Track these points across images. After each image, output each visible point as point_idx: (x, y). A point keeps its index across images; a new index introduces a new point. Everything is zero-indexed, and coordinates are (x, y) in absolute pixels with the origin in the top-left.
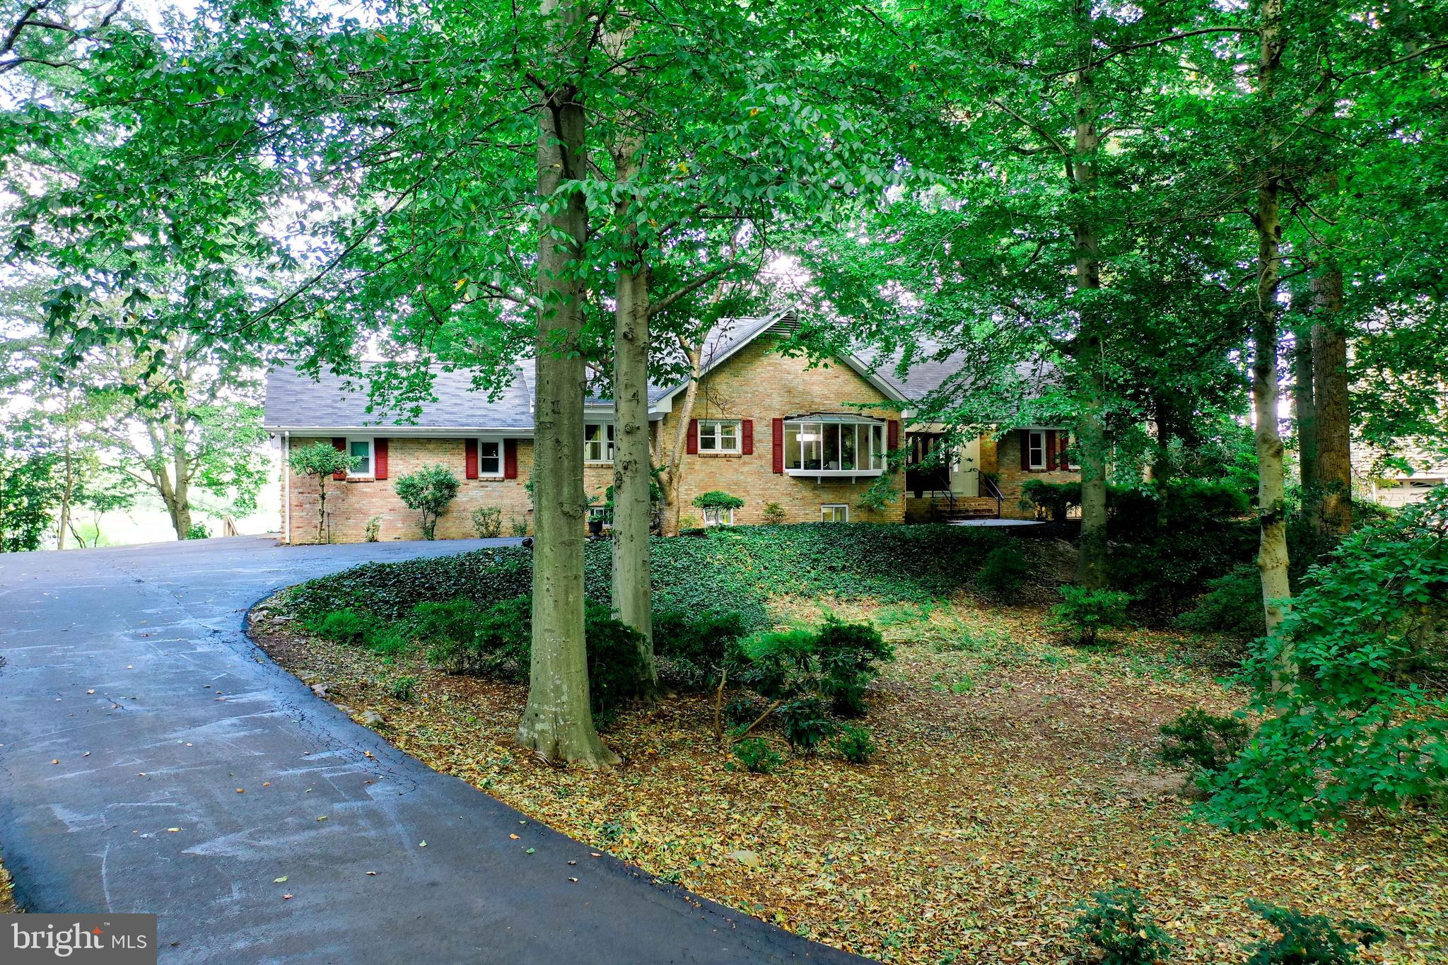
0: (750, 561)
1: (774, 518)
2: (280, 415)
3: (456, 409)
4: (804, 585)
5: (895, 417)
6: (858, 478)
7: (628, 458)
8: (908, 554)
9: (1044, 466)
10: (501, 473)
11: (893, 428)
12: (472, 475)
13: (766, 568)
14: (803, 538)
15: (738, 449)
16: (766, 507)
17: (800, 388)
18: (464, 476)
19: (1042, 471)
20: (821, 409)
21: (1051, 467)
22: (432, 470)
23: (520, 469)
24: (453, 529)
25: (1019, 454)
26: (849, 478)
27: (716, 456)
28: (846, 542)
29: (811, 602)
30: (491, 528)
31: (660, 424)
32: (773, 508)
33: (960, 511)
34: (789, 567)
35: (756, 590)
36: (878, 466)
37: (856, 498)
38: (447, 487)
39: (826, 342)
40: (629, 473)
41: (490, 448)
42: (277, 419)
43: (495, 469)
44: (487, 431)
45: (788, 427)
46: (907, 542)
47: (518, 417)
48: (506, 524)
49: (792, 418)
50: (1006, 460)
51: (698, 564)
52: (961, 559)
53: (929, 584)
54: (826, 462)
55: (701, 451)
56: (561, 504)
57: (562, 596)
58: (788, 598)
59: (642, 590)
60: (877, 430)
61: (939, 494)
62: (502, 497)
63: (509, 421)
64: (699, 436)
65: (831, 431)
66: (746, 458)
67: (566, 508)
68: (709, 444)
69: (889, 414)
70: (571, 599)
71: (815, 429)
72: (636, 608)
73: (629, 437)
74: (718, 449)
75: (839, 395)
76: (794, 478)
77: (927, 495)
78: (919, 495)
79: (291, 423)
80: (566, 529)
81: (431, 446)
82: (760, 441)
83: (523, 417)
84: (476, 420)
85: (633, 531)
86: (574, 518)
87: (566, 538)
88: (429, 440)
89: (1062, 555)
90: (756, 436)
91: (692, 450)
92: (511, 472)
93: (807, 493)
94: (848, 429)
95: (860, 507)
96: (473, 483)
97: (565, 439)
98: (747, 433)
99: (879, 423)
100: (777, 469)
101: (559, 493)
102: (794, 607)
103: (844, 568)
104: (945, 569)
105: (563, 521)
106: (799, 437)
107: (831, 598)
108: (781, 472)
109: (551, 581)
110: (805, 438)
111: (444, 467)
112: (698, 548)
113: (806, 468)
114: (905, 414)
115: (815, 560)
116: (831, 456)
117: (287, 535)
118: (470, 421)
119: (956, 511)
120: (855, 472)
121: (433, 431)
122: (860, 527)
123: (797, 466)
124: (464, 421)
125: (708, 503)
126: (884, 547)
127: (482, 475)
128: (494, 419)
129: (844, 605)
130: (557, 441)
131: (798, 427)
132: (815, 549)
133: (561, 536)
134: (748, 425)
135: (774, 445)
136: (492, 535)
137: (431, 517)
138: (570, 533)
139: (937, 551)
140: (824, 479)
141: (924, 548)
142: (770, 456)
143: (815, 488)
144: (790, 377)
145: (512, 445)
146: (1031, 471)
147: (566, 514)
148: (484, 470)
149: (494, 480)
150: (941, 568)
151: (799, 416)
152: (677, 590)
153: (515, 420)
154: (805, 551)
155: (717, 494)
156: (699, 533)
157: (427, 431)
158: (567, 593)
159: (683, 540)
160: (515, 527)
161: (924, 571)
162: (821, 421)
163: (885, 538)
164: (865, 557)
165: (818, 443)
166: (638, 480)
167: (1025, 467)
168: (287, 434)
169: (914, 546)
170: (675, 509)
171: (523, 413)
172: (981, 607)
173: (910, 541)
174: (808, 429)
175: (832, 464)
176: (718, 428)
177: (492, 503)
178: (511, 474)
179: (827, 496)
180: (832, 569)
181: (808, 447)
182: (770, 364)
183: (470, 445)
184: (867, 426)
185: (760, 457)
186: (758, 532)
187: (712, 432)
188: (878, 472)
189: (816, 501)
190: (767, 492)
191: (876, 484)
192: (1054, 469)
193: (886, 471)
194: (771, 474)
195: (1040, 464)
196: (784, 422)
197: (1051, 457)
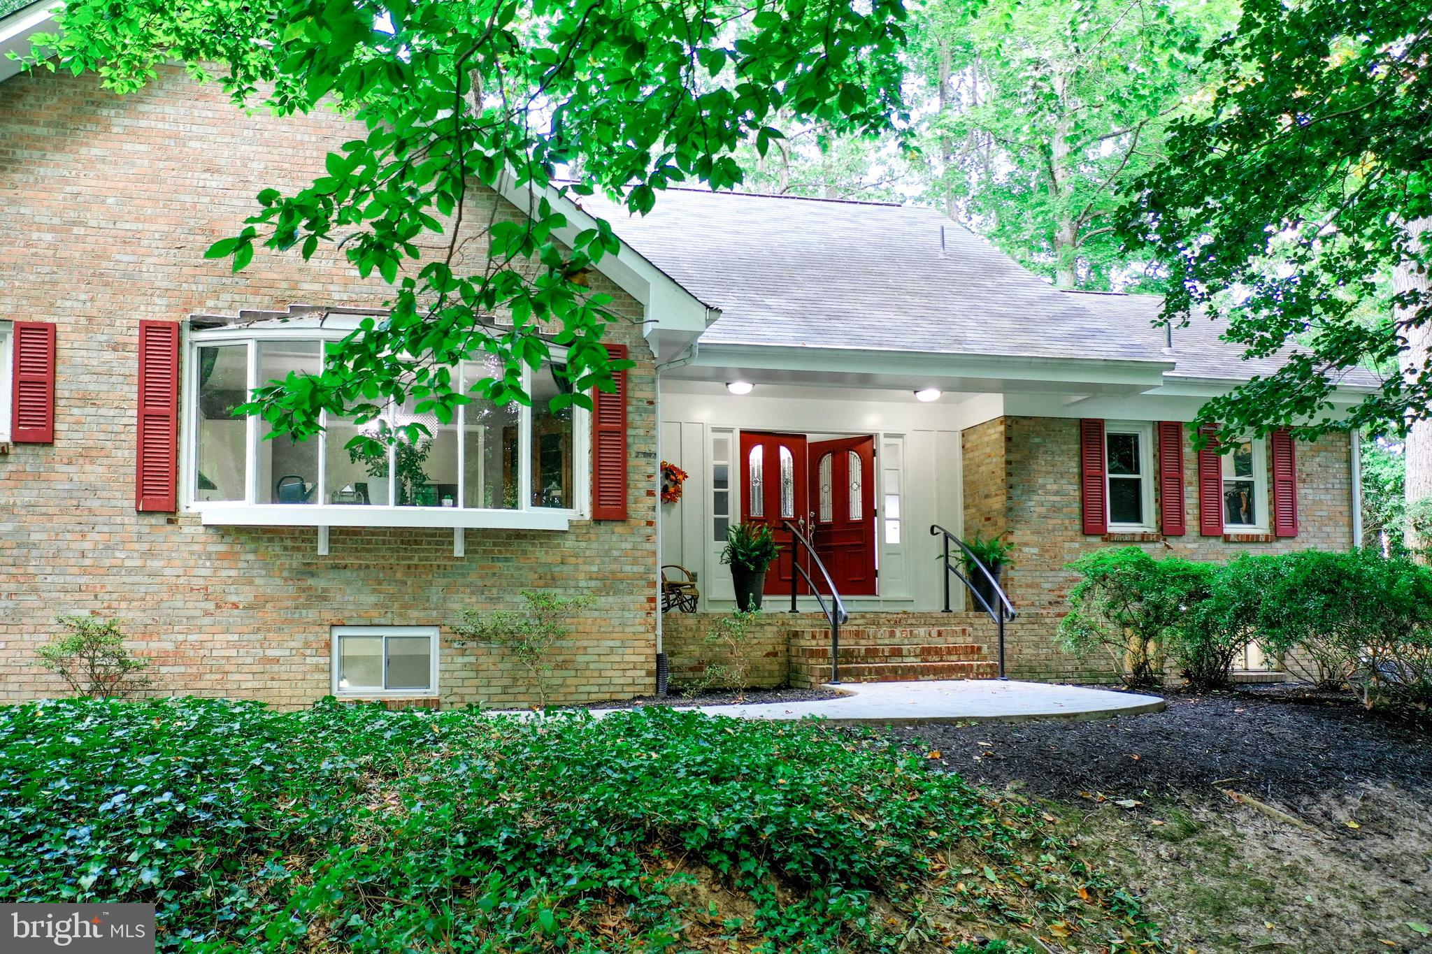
6: (475, 538)
9: (1147, 526)
19: (1144, 537)
21: (1170, 528)
25: (1073, 490)
26: (445, 535)
36: (553, 501)
37: (470, 608)
45: (202, 354)
49: (218, 324)
50: (1034, 506)
66: (29, 456)
76: (224, 531)
82: (86, 399)
90: (70, 383)
95: (483, 639)
98: (35, 369)
100: (158, 501)
108: (171, 513)
113: (264, 497)
119: (862, 654)
120: (458, 515)
131: (243, 353)
134: (36, 343)
135: (145, 417)
140: (339, 537)
142: (127, 455)
143: (307, 570)
144: (214, 180)
146: (1109, 538)
151: (249, 318)
167: (1092, 527)
182: (136, 136)
185: (86, 455)
188: (553, 522)
189: (312, 615)
190: (111, 582)
191: (541, 555)
192: (1180, 532)
193: (588, 516)
194: (131, 519)
195: (1138, 518)
196: (188, 336)
197: (1171, 501)
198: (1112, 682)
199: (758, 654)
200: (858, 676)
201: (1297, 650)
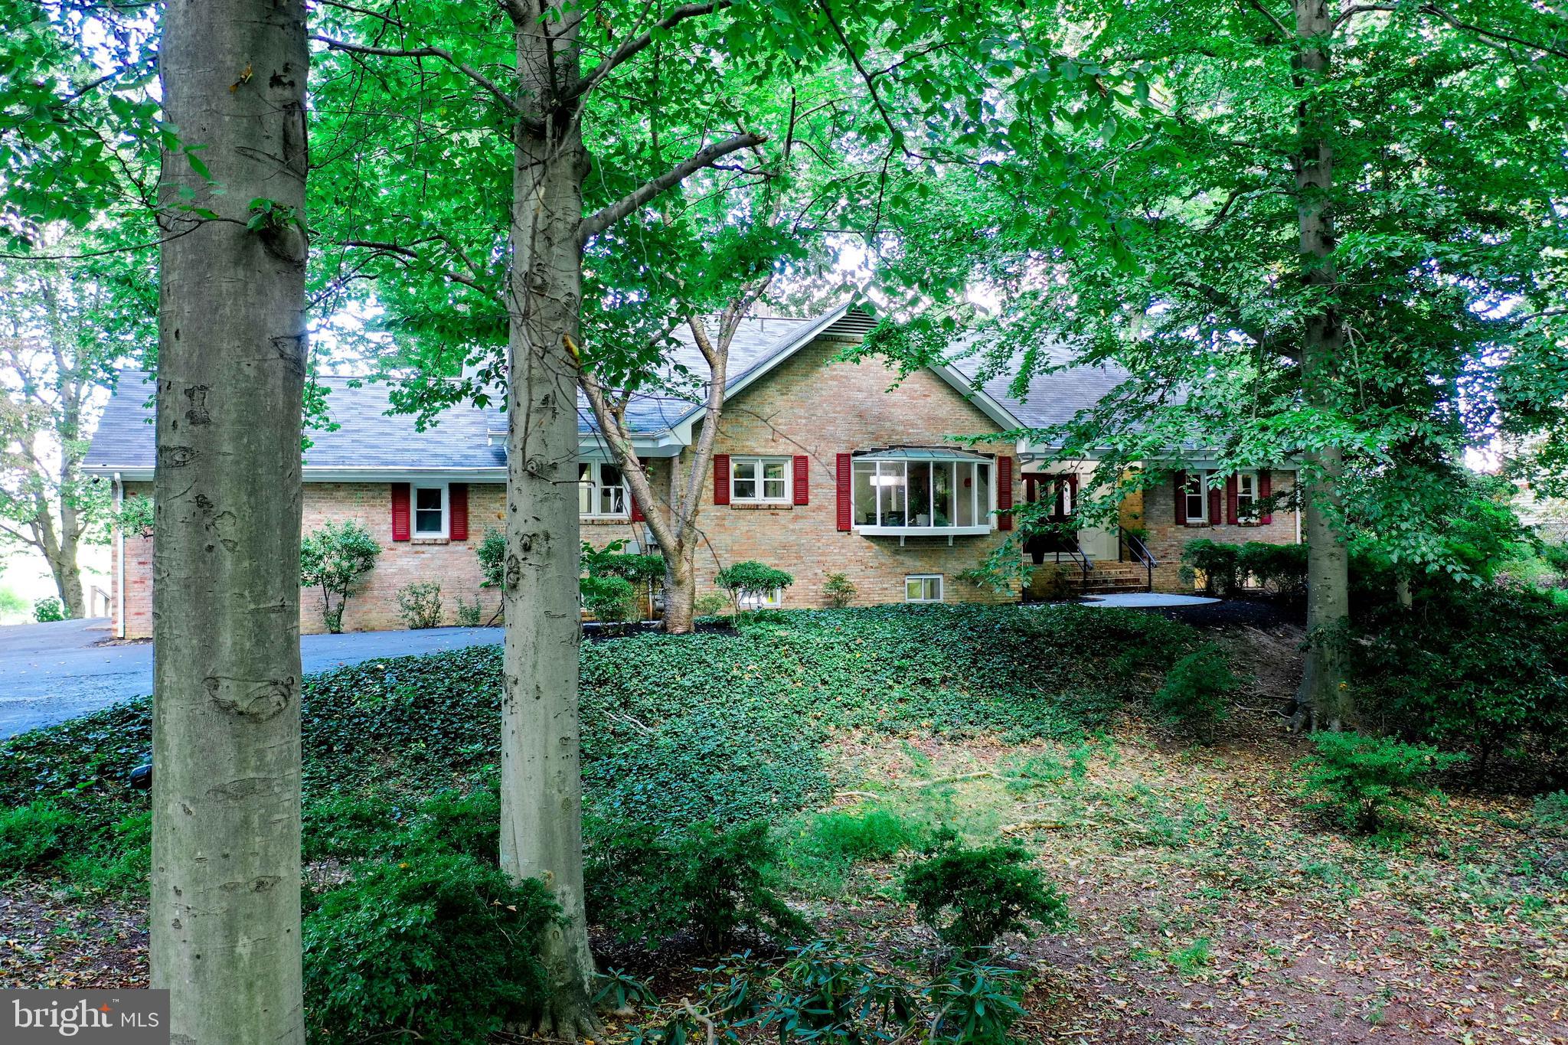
0: (800, 670)
1: (838, 596)
2: (113, 448)
3: (381, 441)
4: (885, 712)
5: (1008, 453)
6: (956, 538)
7: (532, 528)
8: (1037, 655)
9: (1204, 519)
10: (445, 533)
11: (1005, 469)
12: (401, 536)
13: (824, 682)
14: (883, 631)
15: (788, 498)
16: (827, 580)
17: (875, 411)
18: (390, 537)
19: (1203, 525)
20: (906, 440)
21: (1214, 520)
22: (340, 529)
23: (473, 526)
24: (374, 615)
25: (1172, 504)
26: (945, 538)
27: (756, 507)
28: (946, 637)
29: (896, 741)
30: (426, 614)
31: (676, 461)
32: (837, 582)
33: (1096, 582)
34: (861, 681)
35: (810, 725)
36: (984, 520)
37: (955, 567)
38: (363, 555)
39: (913, 346)
40: (533, 559)
41: (429, 497)
42: (106, 454)
43: (437, 527)
44: (421, 472)
45: (858, 466)
46: (1035, 636)
47: (471, 452)
48: (448, 612)
49: (863, 453)
50: (1155, 512)
51: (717, 679)
52: (1119, 663)
53: (1075, 708)
54: (912, 516)
55: (734, 499)
56: (213, 682)
57: (218, 942)
58: (859, 735)
59: (558, 798)
60: (984, 470)
61: (1065, 557)
62: (445, 567)
63: (457, 458)
64: (732, 480)
65: (919, 474)
66: (799, 509)
67: (228, 692)
68: (745, 490)
69: (998, 448)
70: (244, 947)
71: (897, 469)
72: (547, 837)
73: (536, 484)
74: (759, 497)
75: (932, 420)
76: (867, 537)
77: (1049, 558)
78: (1038, 560)
79: (127, 461)
80: (227, 751)
81: (341, 494)
82: (818, 486)
83: (479, 452)
84: (407, 456)
85: (541, 678)
86: (254, 718)
87: (229, 775)
88: (338, 485)
89: (1256, 651)
90: (812, 479)
91: (721, 499)
92: (459, 531)
93: (885, 557)
94: (942, 468)
95: (959, 578)
96: (402, 547)
97: (226, 496)
98: (801, 474)
99: (986, 461)
100: (844, 526)
101: (209, 647)
102: (869, 752)
103: (944, 680)
104: (1093, 678)
105: (219, 732)
106: (873, 481)
107: (926, 734)
108: (848, 530)
109: (186, 899)
110: (882, 481)
111: (359, 523)
112: (720, 652)
113: (883, 524)
114: (1022, 447)
115: (899, 668)
116: (920, 506)
117: (120, 626)
118: (398, 457)
119: (1092, 582)
120: (952, 530)
121: (341, 472)
122: (963, 612)
123: (870, 520)
124: (390, 457)
125: (739, 579)
126: (1005, 647)
127: (417, 536)
128: (436, 456)
129: (947, 746)
130: (202, 502)
131: (873, 465)
132: (899, 651)
133: (214, 769)
134: (801, 464)
135: (839, 492)
136: (428, 625)
137: (336, 599)
138: (242, 764)
139: (1079, 650)
140: (909, 539)
141: (1061, 646)
142: (833, 507)
143: (897, 552)
144: (860, 396)
145: (460, 492)
146: (1187, 526)
147: (225, 709)
148: (420, 527)
149: (435, 543)
150: (1089, 676)
151: (874, 450)
152: (682, 725)
153: (466, 457)
154: (884, 654)
155: (754, 566)
156: (723, 626)
157: (332, 472)
158: (231, 931)
159: (697, 639)
160: (464, 612)
161: (1064, 682)
162: (905, 458)
163: (1003, 630)
164: (975, 662)
165: (900, 488)
166: (552, 572)
167: (1180, 521)
168: (117, 476)
169: (1048, 644)
170: (687, 590)
171: (479, 446)
172: (1163, 748)
173: (1040, 635)
174: (887, 469)
175: (920, 517)
176: (759, 469)
177: (429, 576)
178: (459, 533)
179: (911, 563)
180: (926, 682)
181: (887, 493)
182: (833, 378)
183: (399, 491)
184: (968, 465)
185: (820, 508)
186: (814, 622)
187: (750, 473)
188: (984, 529)
189: (899, 570)
190: (828, 559)
191: (982, 545)
192: (1218, 522)
193: (996, 527)
194: (836, 533)
195: (1200, 515)
196: (853, 459)
197: (1215, 510)
198: (1199, 594)
199: (1044, 583)
200: (1092, 592)
201: (1269, 580)
